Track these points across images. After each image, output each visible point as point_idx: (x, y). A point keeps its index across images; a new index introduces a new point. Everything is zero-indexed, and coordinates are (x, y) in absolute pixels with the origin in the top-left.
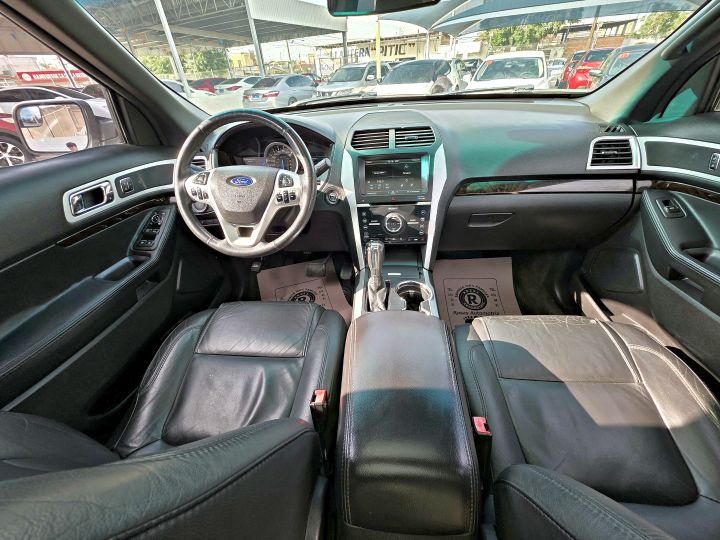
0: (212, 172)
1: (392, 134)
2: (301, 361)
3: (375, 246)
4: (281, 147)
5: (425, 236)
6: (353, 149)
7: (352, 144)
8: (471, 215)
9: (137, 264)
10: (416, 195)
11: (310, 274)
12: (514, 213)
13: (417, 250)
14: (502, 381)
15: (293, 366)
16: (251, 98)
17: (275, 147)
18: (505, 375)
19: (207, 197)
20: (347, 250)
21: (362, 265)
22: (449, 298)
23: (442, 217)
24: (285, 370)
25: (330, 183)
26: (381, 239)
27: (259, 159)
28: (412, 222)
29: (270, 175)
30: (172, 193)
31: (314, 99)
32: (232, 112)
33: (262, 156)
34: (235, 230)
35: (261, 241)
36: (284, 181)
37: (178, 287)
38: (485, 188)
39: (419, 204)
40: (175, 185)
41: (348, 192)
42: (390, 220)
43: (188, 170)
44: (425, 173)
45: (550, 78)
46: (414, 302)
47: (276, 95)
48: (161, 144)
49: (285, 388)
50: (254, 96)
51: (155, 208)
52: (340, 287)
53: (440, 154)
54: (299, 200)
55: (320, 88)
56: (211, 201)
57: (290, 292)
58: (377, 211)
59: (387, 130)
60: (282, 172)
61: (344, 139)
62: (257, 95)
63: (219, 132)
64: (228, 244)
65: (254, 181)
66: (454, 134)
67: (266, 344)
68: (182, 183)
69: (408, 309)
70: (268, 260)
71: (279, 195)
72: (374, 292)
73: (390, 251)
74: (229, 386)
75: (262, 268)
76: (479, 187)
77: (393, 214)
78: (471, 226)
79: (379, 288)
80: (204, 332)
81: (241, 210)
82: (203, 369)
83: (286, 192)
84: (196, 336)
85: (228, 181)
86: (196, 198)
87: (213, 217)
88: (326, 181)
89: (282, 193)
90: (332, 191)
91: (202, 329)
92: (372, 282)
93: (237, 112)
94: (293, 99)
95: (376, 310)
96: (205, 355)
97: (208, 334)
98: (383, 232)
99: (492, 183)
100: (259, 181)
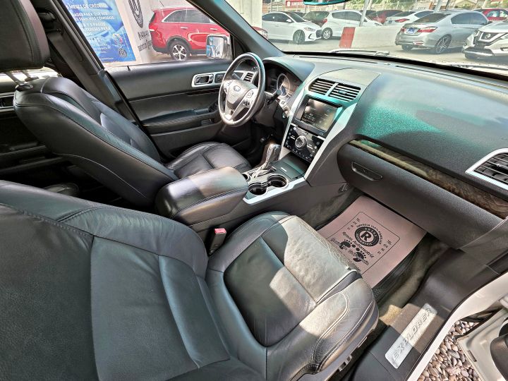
9: (210, 111)
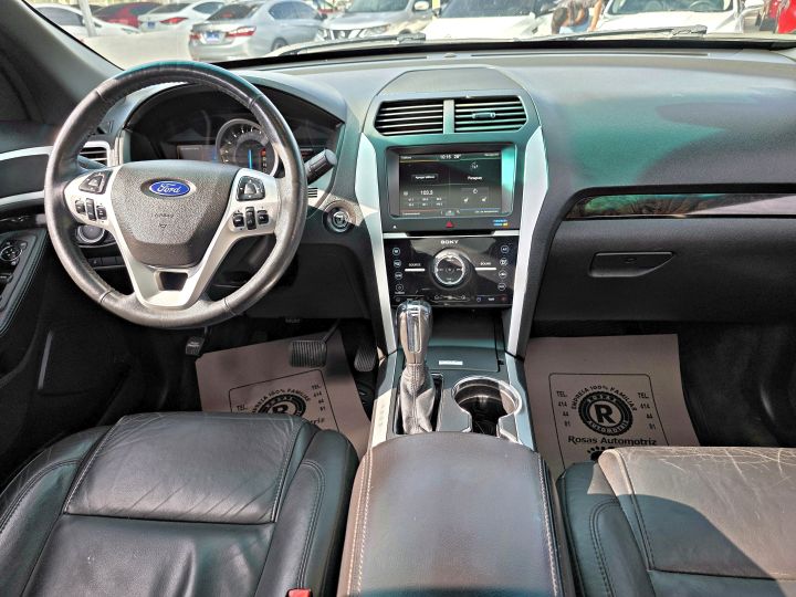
0: (116, 170)
1: (449, 107)
2: (267, 532)
3: (415, 309)
4: (247, 128)
5: (509, 293)
6: (377, 134)
7: (377, 124)
8: (594, 256)
10: (491, 219)
11: (298, 361)
12: (673, 253)
13: (495, 319)
14: (656, 577)
15: (252, 540)
16: (203, 39)
17: (237, 129)
18: (661, 563)
19: (103, 215)
20: (366, 317)
21: (392, 346)
22: (559, 411)
23: (541, 258)
24: (236, 549)
25: (334, 194)
26: (427, 298)
27: (207, 147)
28: (484, 268)
29: (222, 177)
30: (39, 208)
31: (319, 43)
32: (158, 66)
33: (212, 143)
34: (154, 277)
35: (201, 297)
36: (247, 190)
37: (41, 383)
38: (619, 206)
39: (497, 234)
40: (47, 195)
41: (368, 211)
42: (444, 263)
43: (73, 166)
44: (508, 179)
45: (744, 13)
46: (486, 417)
47: (250, 33)
48: (29, 118)
49: (234, 584)
50: (210, 34)
51: (9, 234)
52: (353, 386)
53: (536, 145)
54: (274, 224)
55: (331, 24)
56: (111, 224)
57: (260, 395)
58: (420, 246)
59: (440, 101)
60: (244, 172)
61: (362, 116)
62: (216, 33)
63: (135, 99)
64: (138, 304)
65: (193, 188)
66: (560, 109)
67: (201, 497)
68: (59, 190)
69: (476, 430)
70: (217, 334)
71: (237, 215)
72: (411, 398)
73: (443, 320)
74: (123, 580)
75: (204, 350)
76: (608, 206)
77: (449, 252)
78: (595, 275)
79: (421, 390)
80: (84, 471)
81: (164, 241)
82: (76, 544)
83: (251, 210)
84: (67, 479)
85: (144, 187)
86: (84, 218)
87: (115, 251)
88: (328, 191)
89: (244, 212)
90: (337, 209)
91: (81, 463)
92: (409, 377)
93: (166, 66)
94: (281, 41)
95: (414, 431)
96: (81, 516)
97: (90, 476)
98: (431, 285)
99: (632, 198)
100: (200, 189)
